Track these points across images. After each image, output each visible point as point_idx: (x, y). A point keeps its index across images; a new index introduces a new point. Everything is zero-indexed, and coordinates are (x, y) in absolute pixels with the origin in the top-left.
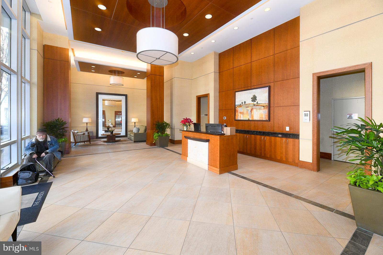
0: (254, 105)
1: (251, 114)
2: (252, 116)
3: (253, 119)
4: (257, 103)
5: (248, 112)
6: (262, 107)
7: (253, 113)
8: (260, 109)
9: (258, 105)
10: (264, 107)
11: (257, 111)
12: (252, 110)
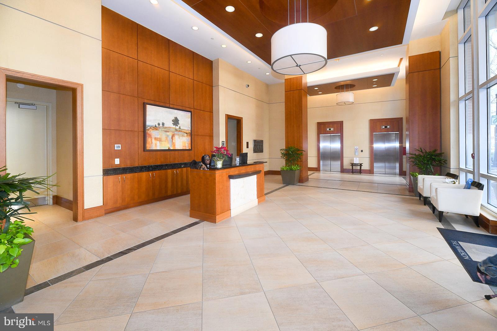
0: (176, 130)
1: (172, 141)
2: (174, 144)
3: (175, 148)
4: (180, 128)
5: (168, 138)
6: (184, 133)
7: (175, 141)
8: (183, 136)
9: (180, 130)
10: (187, 133)
11: (179, 138)
12: (173, 136)
